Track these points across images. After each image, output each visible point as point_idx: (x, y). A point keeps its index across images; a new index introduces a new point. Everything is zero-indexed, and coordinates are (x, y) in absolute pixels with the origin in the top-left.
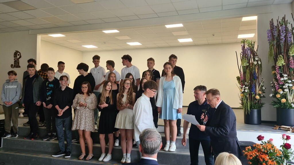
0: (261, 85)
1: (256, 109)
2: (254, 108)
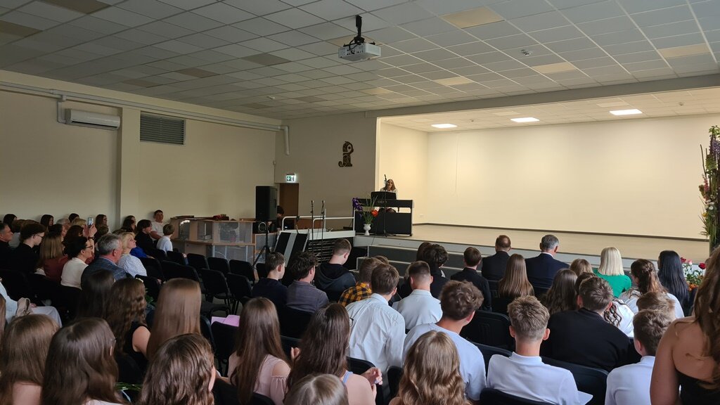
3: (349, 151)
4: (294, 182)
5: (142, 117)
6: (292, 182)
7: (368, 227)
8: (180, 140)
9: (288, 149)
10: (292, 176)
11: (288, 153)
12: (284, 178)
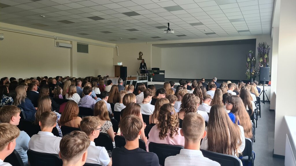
3: (141, 55)
4: (121, 65)
5: (77, 44)
6: (120, 65)
7: (151, 79)
8: (87, 52)
9: (118, 54)
10: (120, 63)
11: (118, 55)
12: (117, 64)
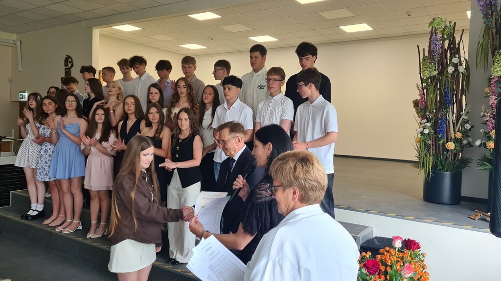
0: (461, 119)
1: (447, 171)
2: (443, 170)
3: (70, 65)
6: (24, 100)
11: (20, 69)
12: (18, 96)
